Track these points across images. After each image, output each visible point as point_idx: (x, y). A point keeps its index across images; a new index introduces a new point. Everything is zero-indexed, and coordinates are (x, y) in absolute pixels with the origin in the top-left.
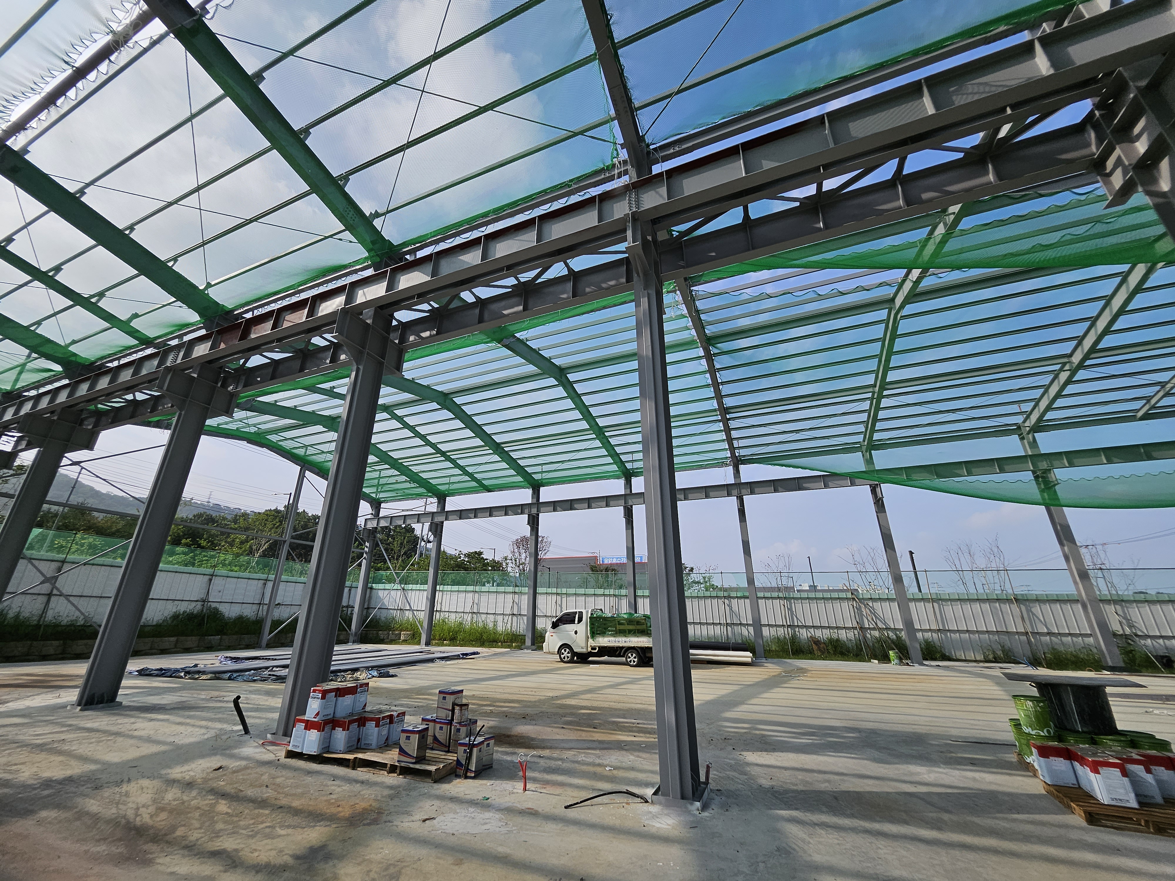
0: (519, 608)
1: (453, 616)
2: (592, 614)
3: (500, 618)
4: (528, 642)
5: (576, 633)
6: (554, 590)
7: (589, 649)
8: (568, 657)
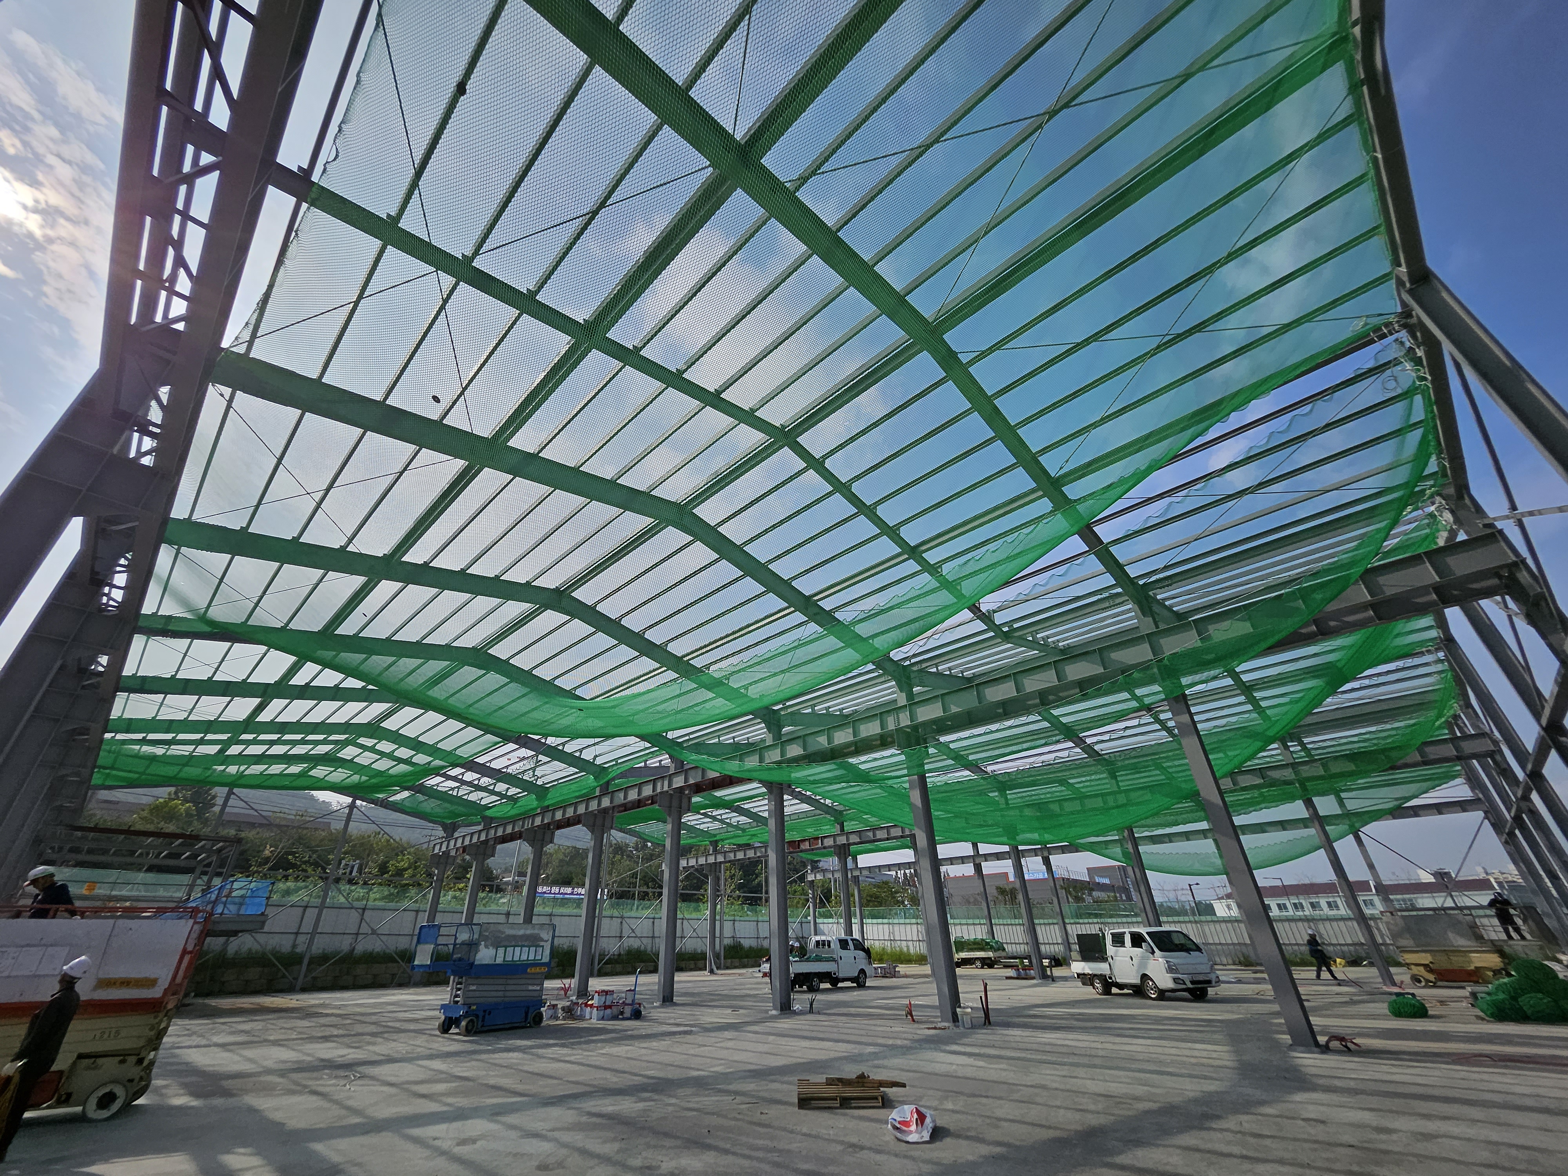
1: (877, 943)
3: (910, 944)
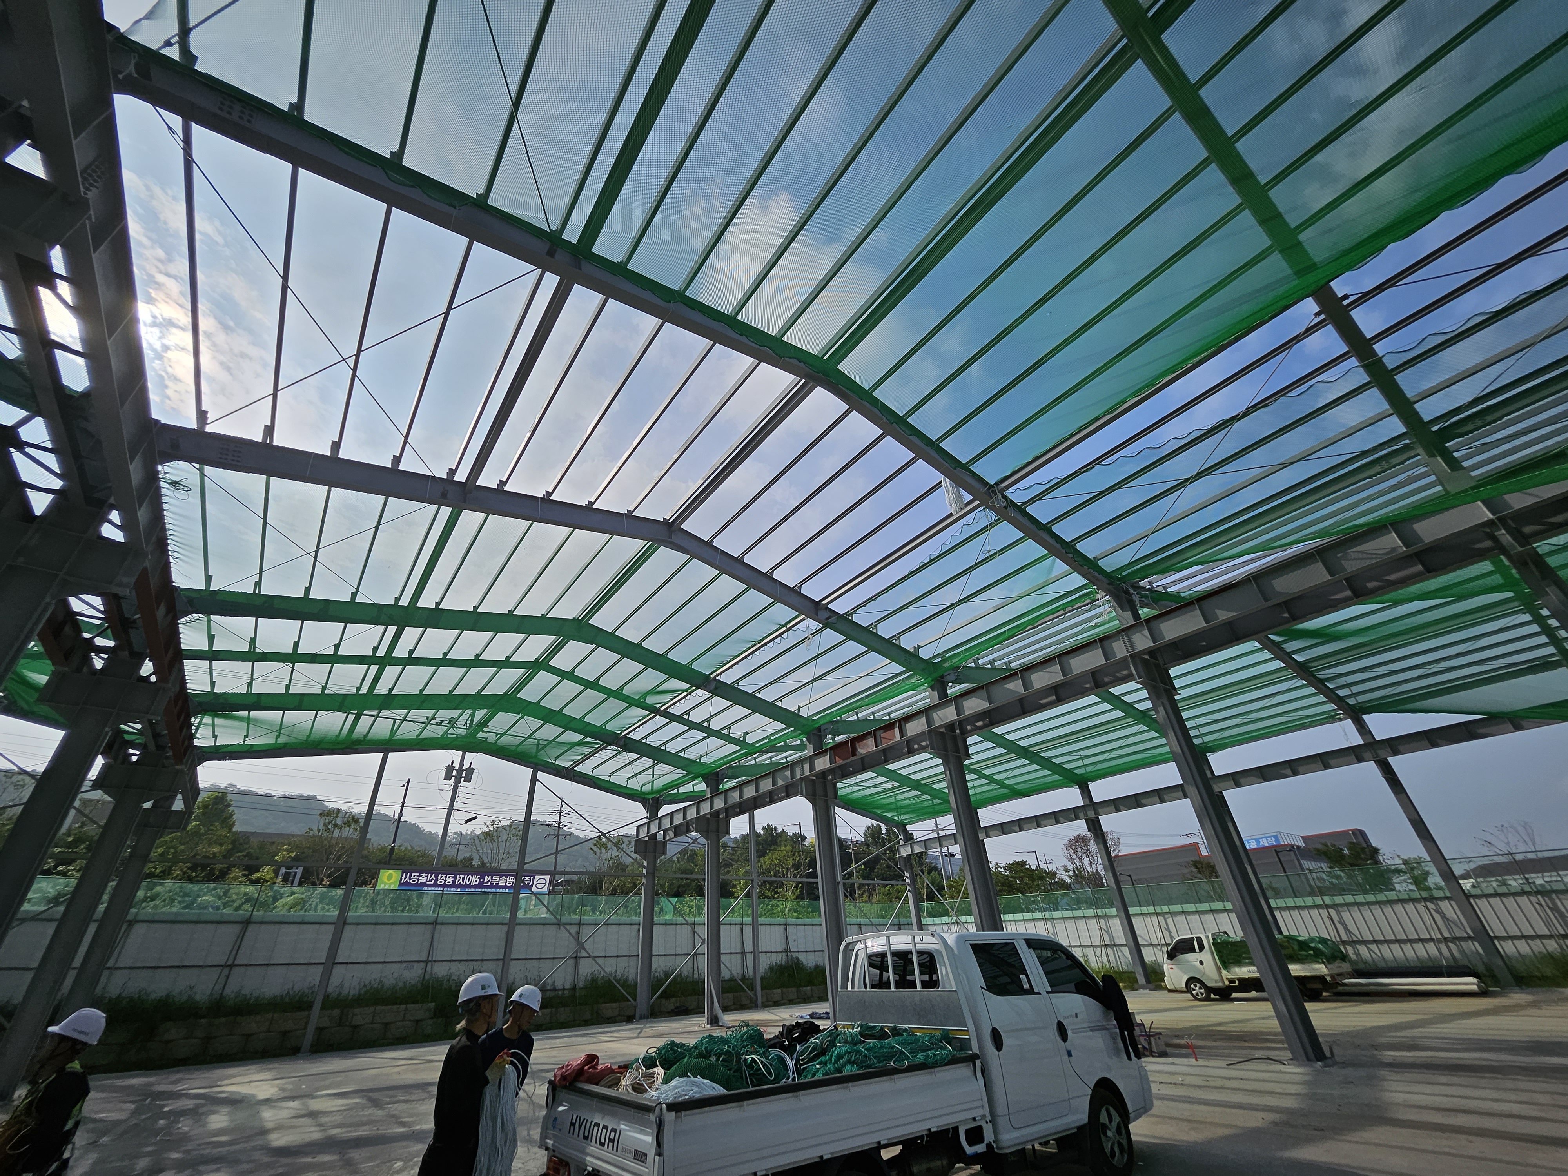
0: (1111, 937)
2: (1214, 939)
3: (1090, 952)
4: (1142, 980)
5: (1201, 963)
6: (1151, 909)
7: (1227, 983)
8: (1202, 994)
